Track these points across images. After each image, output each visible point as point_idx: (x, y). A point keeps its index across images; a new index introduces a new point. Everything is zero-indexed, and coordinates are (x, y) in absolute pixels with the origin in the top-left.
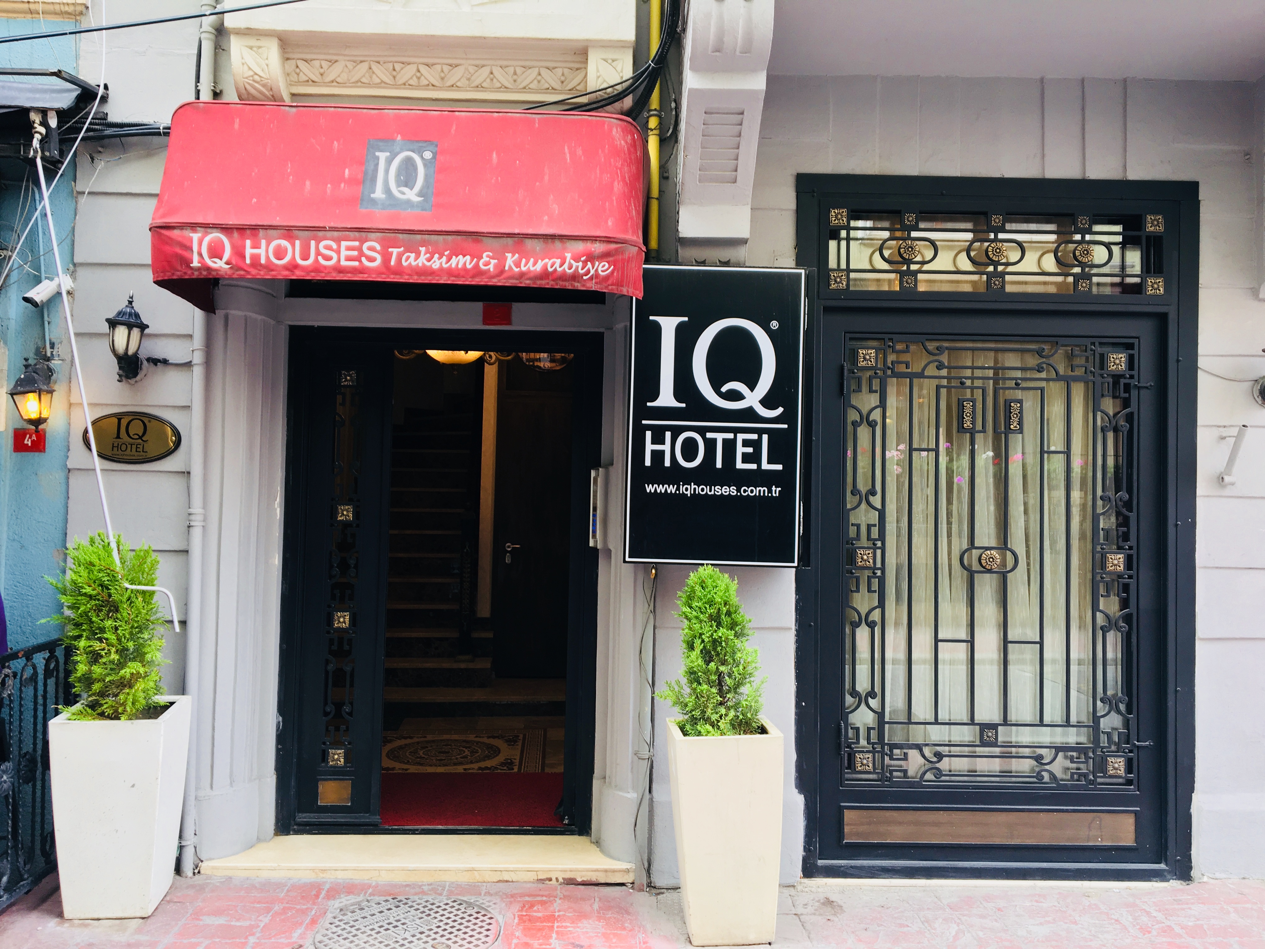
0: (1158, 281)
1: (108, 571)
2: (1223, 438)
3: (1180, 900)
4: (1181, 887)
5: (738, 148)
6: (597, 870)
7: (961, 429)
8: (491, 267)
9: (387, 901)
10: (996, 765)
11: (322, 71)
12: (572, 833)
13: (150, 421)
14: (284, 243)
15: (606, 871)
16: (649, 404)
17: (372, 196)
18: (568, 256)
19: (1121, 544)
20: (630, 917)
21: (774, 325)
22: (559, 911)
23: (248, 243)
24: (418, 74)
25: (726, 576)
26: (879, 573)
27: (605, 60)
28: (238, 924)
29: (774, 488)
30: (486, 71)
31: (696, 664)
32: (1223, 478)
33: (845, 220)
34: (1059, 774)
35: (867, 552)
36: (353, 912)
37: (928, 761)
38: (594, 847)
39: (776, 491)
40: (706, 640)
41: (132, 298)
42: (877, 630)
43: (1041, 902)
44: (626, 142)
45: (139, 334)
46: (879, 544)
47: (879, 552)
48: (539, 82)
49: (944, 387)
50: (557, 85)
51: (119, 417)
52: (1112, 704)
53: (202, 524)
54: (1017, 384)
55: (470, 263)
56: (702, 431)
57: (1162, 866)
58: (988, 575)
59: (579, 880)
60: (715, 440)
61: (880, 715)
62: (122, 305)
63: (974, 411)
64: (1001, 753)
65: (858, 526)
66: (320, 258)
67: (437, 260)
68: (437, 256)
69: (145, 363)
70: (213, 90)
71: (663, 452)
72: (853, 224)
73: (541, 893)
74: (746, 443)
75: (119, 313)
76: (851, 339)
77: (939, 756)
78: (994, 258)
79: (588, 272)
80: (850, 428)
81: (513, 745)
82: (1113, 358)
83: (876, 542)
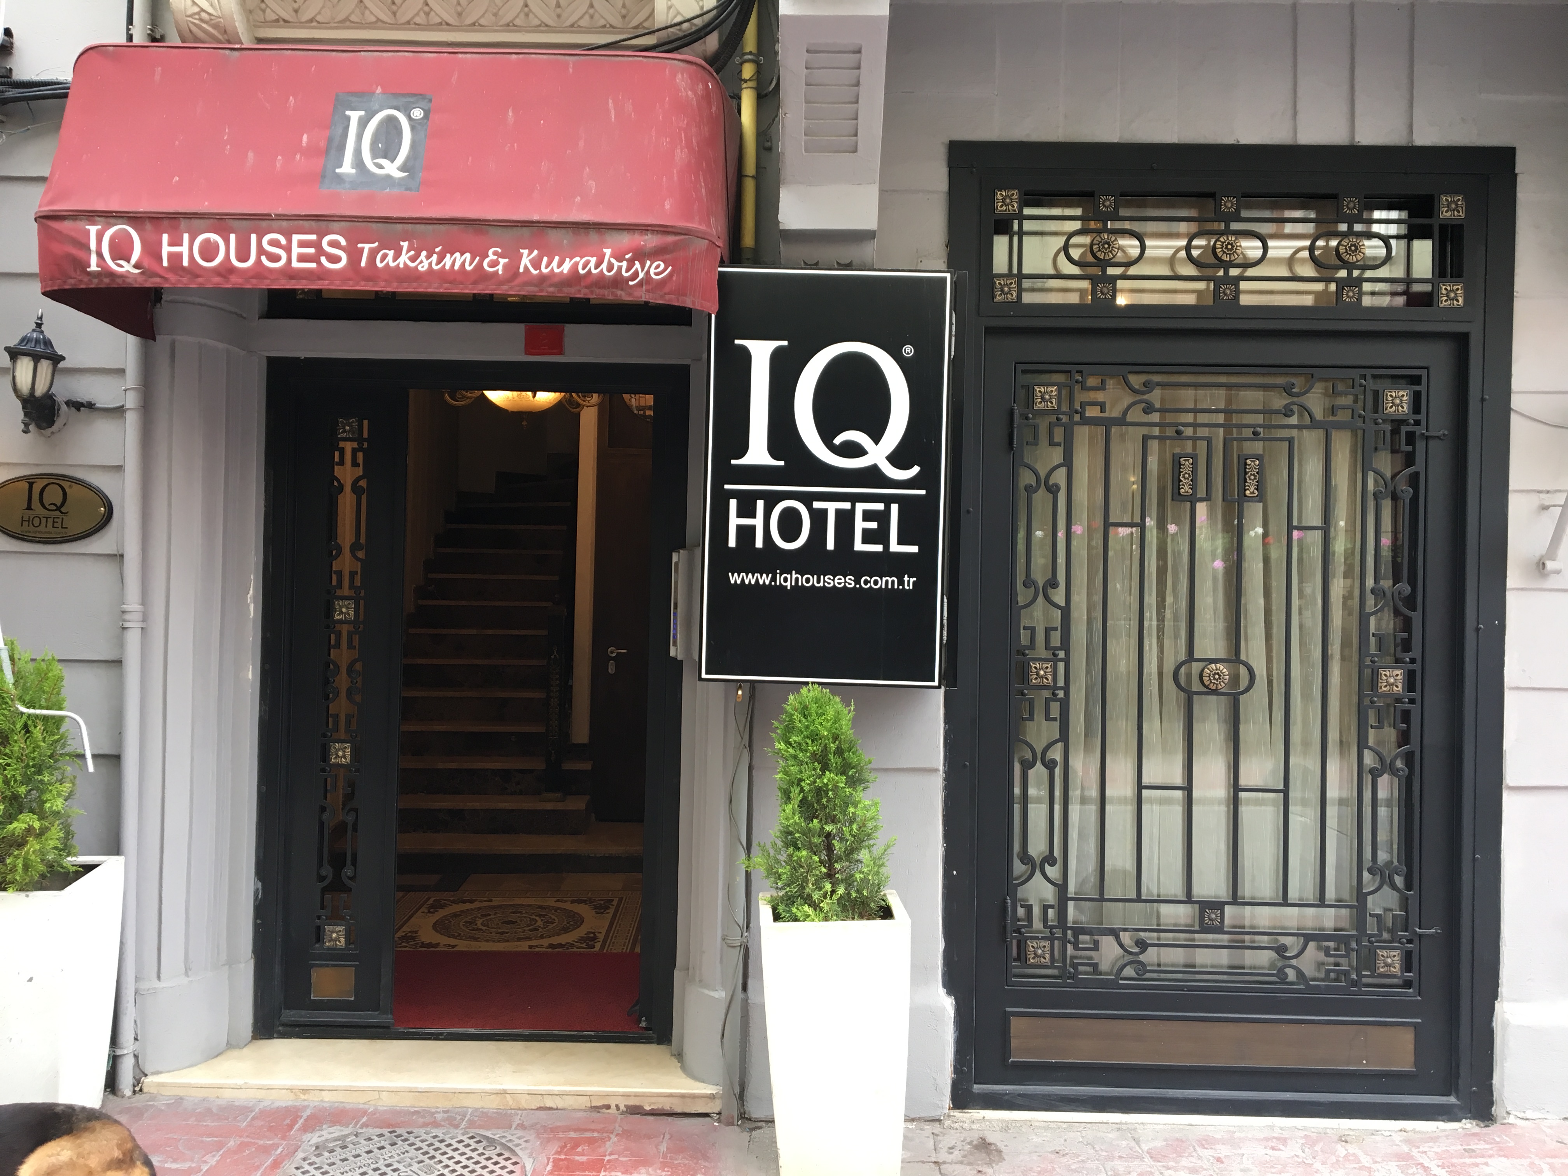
0: (1455, 288)
2: (1545, 508)
3: (1473, 1151)
4: (1477, 1130)
5: (857, 102)
6: (671, 1095)
7: (1177, 495)
8: (500, 269)
9: (381, 1135)
10: (1223, 958)
11: (296, 6)
12: (648, 1041)
13: (70, 487)
14: (214, 237)
15: (683, 1096)
16: (733, 462)
17: (338, 171)
18: (608, 252)
19: (1400, 655)
20: (706, 1164)
22: (611, 1154)
23: (165, 237)
24: (426, 9)
25: (838, 699)
26: (1061, 694)
29: (906, 578)
31: (791, 821)
32: (1544, 564)
33: (1016, 205)
34: (1309, 970)
35: (1045, 665)
36: (332, 1151)
37: (1126, 951)
38: (674, 1061)
39: (909, 582)
40: (807, 788)
41: (41, 318)
42: (1058, 771)
43: (1279, 1150)
44: (695, 93)
45: (51, 367)
46: (1061, 654)
47: (1061, 666)
48: (592, 17)
49: (1155, 437)
50: (616, 21)
51: (30, 481)
52: (1384, 875)
53: (140, 625)
54: (1255, 433)
55: (470, 265)
56: (807, 499)
57: (1452, 1100)
58: (1213, 698)
59: (647, 1108)
60: (824, 512)
61: (1062, 888)
62: (27, 328)
63: (1194, 472)
64: (1230, 941)
65: (1032, 630)
66: (263, 258)
67: (424, 260)
68: (424, 253)
69: (64, 407)
70: (149, 34)
71: (753, 528)
72: (1027, 211)
73: (593, 1126)
74: (868, 516)
75: (25, 340)
76: (1024, 372)
77: (1143, 945)
78: (1224, 258)
79: (636, 274)
80: (1023, 494)
81: (602, 913)
82: (1391, 396)
83: (1057, 652)
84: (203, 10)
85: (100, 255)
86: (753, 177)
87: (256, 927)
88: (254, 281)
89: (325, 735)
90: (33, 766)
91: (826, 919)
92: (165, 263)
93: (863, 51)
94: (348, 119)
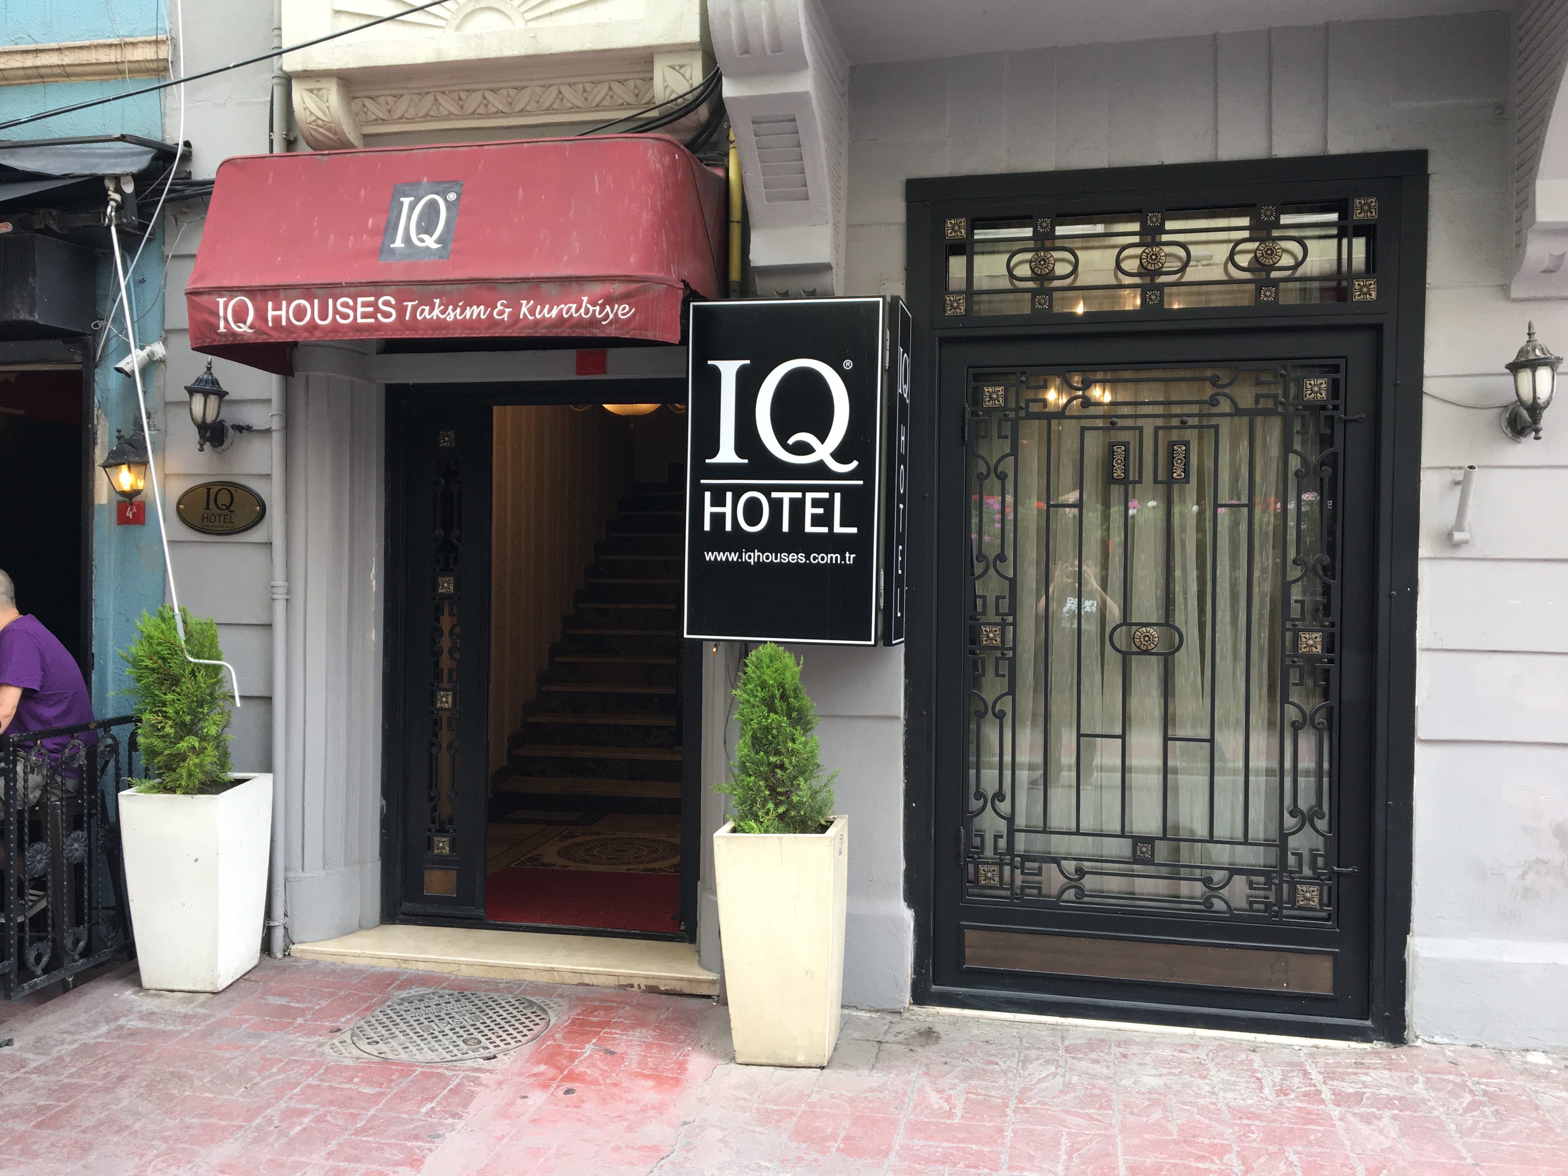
0: (1368, 283)
1: (169, 645)
2: (1458, 483)
5: (801, 160)
6: (681, 979)
7: (1111, 479)
8: (505, 316)
9: (451, 995)
11: (389, 107)
13: (236, 491)
14: (304, 303)
15: (690, 980)
16: (707, 461)
17: (392, 246)
18: (585, 299)
19: (1320, 619)
21: (848, 364)
22: (619, 1018)
23: (270, 304)
24: (485, 102)
25: (790, 655)
26: (1010, 654)
27: (673, 67)
28: (297, 1005)
29: (847, 555)
30: (554, 91)
31: (747, 753)
32: (1451, 535)
33: (965, 231)
34: (1235, 903)
35: (994, 629)
37: (1066, 877)
38: (696, 955)
39: (849, 557)
40: (756, 727)
41: (210, 364)
42: (1007, 720)
44: (663, 165)
45: (217, 400)
46: (1010, 619)
47: (1009, 629)
48: (612, 97)
49: (1091, 428)
50: (631, 99)
51: (208, 487)
52: (1304, 818)
53: (285, 597)
54: (1183, 422)
55: (484, 314)
56: (766, 490)
57: (1367, 1023)
58: (1146, 658)
59: (663, 988)
60: (780, 501)
61: (1011, 820)
63: (1127, 458)
65: (985, 598)
66: (338, 317)
67: (451, 312)
68: (451, 307)
69: (231, 431)
70: (285, 139)
71: (723, 515)
73: (613, 999)
74: (816, 503)
75: (199, 381)
76: (975, 375)
77: (1082, 873)
78: (1149, 267)
79: (607, 315)
80: (975, 481)
82: (1310, 384)
83: (1005, 618)
84: (318, 118)
85: (226, 320)
86: (738, 222)
87: (382, 835)
88: (331, 334)
89: (432, 685)
90: (197, 702)
91: (766, 831)
92: (270, 324)
93: (797, 119)
94: (402, 203)
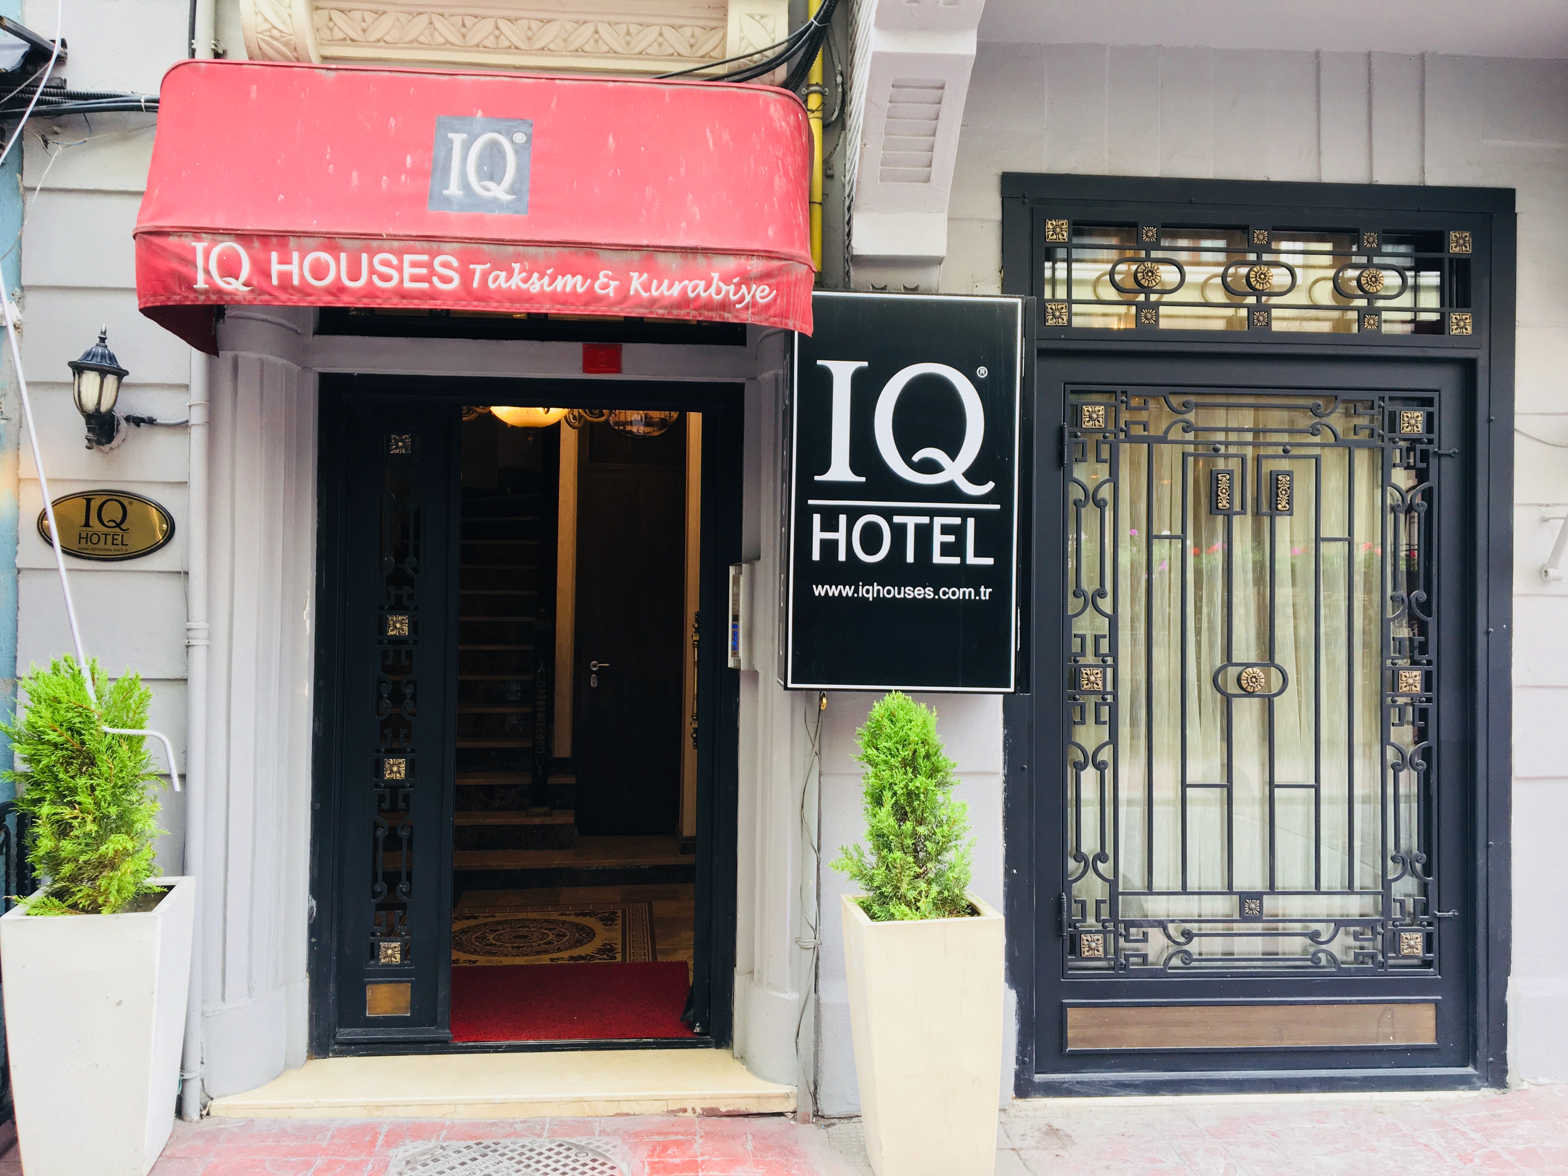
0: (1464, 317)
1: (80, 709)
2: (1545, 520)
3: (1500, 1115)
4: (1495, 1097)
5: (934, 135)
6: (747, 1097)
7: (1214, 509)
8: (611, 292)
9: (468, 1147)
10: (1257, 946)
11: (364, 25)
12: (707, 1045)
13: (130, 503)
14: (325, 256)
15: (758, 1097)
16: (817, 478)
17: (445, 192)
18: (716, 276)
19: (1417, 657)
20: (796, 1160)
21: (982, 372)
22: (702, 1155)
23: (274, 256)
24: (497, 32)
25: (923, 706)
26: (1110, 698)
27: (752, 16)
29: (982, 589)
30: (589, 29)
31: (886, 824)
32: (1546, 572)
33: (1065, 234)
34: (1339, 956)
35: (1095, 671)
36: (425, 1165)
37: (1174, 942)
38: (737, 1065)
39: (985, 592)
40: (900, 792)
41: (105, 333)
42: (1109, 773)
43: (1324, 1123)
44: (788, 123)
45: (116, 382)
46: (1110, 660)
47: (1109, 671)
48: (660, 45)
49: (1191, 455)
50: (684, 50)
51: (87, 497)
52: (1405, 862)
53: (206, 642)
54: (1285, 451)
55: (582, 286)
56: (887, 514)
57: (1470, 1070)
58: (1246, 700)
59: (723, 1110)
60: (904, 527)
61: (1113, 884)
62: (91, 343)
63: (1231, 487)
64: (1264, 929)
65: (1083, 638)
66: (375, 278)
67: (536, 281)
68: (536, 275)
69: (123, 423)
70: (213, 50)
71: (835, 543)
72: (1076, 241)
73: (674, 1130)
74: (945, 530)
75: (87, 355)
76: (1073, 392)
77: (1188, 936)
78: (1257, 287)
79: (743, 298)
80: (1072, 508)
81: (611, 925)
82: (1407, 417)
83: (1106, 659)
84: (274, 27)
85: (207, 271)
86: (821, 204)
87: (311, 945)
88: (366, 300)
89: (379, 751)
90: (121, 787)
91: (923, 917)
92: (275, 281)
93: (946, 87)
94: (451, 142)
